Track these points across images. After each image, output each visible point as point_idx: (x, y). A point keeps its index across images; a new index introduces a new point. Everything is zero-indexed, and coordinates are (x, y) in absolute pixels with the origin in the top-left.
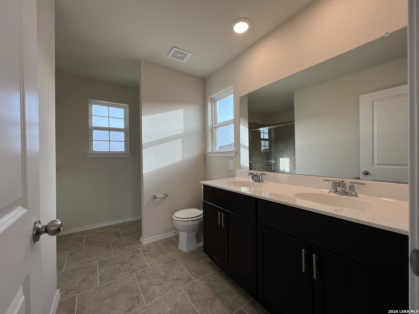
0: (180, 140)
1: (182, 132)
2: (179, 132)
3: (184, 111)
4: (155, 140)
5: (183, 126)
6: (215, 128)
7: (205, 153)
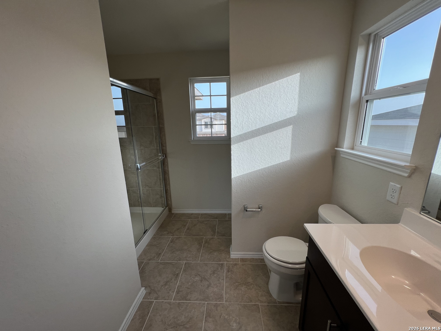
0: (290, 129)
1: (294, 113)
2: (289, 116)
3: (300, 76)
4: (250, 130)
5: (297, 104)
6: (367, 101)
7: (336, 150)
